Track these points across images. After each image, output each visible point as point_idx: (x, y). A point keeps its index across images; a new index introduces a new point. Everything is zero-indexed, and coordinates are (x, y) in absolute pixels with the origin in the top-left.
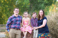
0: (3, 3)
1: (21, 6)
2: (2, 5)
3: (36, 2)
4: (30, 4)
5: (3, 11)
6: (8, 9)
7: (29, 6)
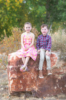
0: (9, 11)
1: (35, 15)
2: (8, 13)
3: (55, 10)
4: (47, 13)
5: (9, 21)
6: (17, 19)
7: (45, 16)
